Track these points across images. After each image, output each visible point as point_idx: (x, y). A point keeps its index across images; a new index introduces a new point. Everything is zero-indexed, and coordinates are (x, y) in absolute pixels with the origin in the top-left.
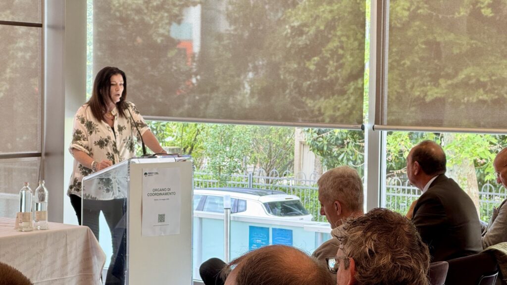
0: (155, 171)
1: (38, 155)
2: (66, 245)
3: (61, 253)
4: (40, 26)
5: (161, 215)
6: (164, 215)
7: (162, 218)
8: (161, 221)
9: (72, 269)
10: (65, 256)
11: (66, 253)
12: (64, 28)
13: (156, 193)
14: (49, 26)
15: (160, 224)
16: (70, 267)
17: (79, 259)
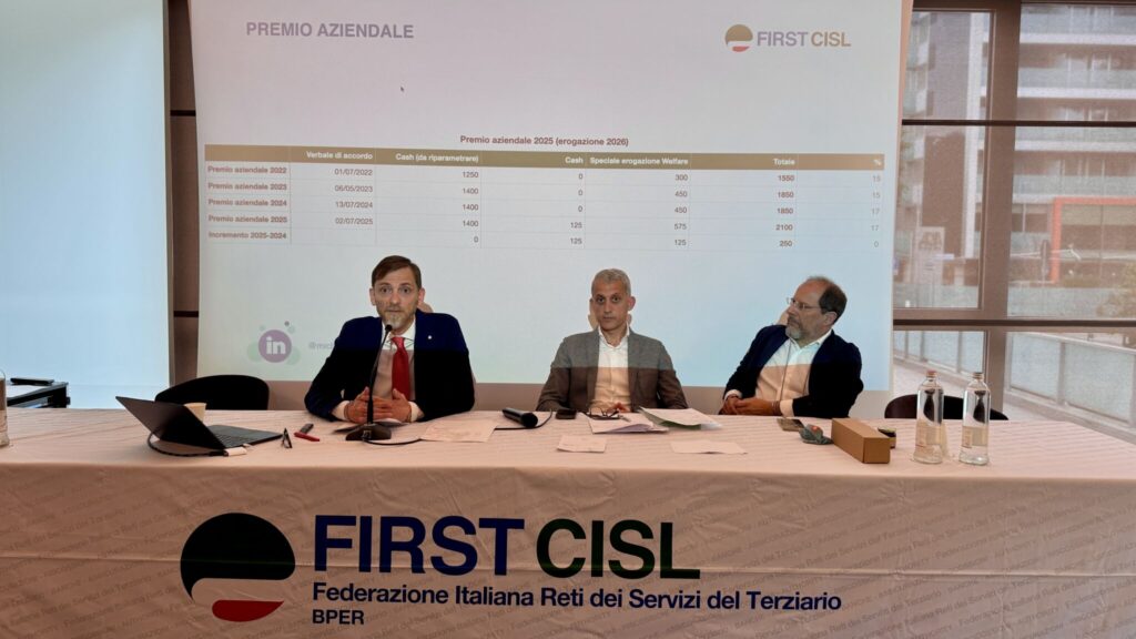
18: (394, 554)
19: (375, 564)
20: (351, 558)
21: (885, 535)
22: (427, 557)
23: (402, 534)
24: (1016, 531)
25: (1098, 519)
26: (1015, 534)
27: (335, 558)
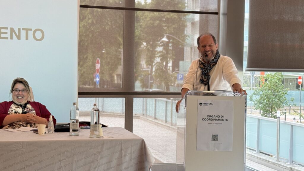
0: (209, 102)
4: (217, 14)
5: (214, 135)
7: (215, 138)
8: (214, 140)
11: (122, 156)
15: (214, 142)
21: (15, 163)
24: (65, 160)
25: (95, 154)
26: (65, 161)
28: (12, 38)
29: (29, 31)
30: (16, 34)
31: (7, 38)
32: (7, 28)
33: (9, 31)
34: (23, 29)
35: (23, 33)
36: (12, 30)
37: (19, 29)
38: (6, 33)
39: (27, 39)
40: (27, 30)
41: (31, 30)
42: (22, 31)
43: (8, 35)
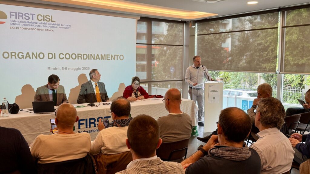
0: (212, 85)
1: (182, 80)
2: (187, 105)
3: (186, 107)
4: (183, 46)
6: (215, 97)
7: (214, 98)
9: (189, 112)
10: (187, 108)
12: (189, 46)
13: (213, 91)
14: (185, 46)
15: (213, 100)
16: (188, 111)
17: (191, 109)
18: (91, 124)
19: (88, 126)
20: (84, 126)
22: (96, 124)
23: (92, 121)
27: (82, 126)
28: (111, 59)
29: (118, 56)
30: (113, 57)
31: (110, 59)
32: (109, 55)
33: (110, 56)
34: (116, 55)
35: (116, 57)
36: (112, 56)
37: (114, 55)
38: (109, 57)
39: (117, 59)
40: (117, 55)
41: (119, 55)
42: (115, 56)
43: (110, 58)
